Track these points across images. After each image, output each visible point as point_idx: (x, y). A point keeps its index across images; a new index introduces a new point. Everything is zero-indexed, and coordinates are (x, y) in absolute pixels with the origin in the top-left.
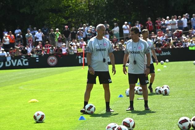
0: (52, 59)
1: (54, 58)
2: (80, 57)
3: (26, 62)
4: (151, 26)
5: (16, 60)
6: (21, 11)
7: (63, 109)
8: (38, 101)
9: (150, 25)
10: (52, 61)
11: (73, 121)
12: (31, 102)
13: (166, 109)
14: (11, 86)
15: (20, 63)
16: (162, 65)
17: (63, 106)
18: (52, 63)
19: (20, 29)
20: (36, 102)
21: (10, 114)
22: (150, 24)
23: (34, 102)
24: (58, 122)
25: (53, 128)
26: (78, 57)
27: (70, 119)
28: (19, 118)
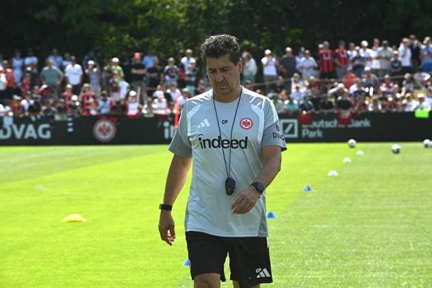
0: (104, 125)
1: (108, 124)
2: (166, 124)
3: (44, 131)
4: (328, 61)
5: (23, 127)
6: (38, 16)
7: (143, 240)
8: (84, 220)
9: (325, 58)
10: (105, 130)
11: (171, 268)
12: (69, 222)
13: (378, 249)
14: (16, 184)
15: (31, 132)
16: (352, 150)
17: (142, 232)
18: (105, 134)
19: (34, 55)
20: (80, 221)
21: (25, 246)
22: (327, 55)
23: (75, 221)
24: (136, 269)
25: (128, 281)
26: (162, 125)
27: (162, 262)
28: (47, 255)
